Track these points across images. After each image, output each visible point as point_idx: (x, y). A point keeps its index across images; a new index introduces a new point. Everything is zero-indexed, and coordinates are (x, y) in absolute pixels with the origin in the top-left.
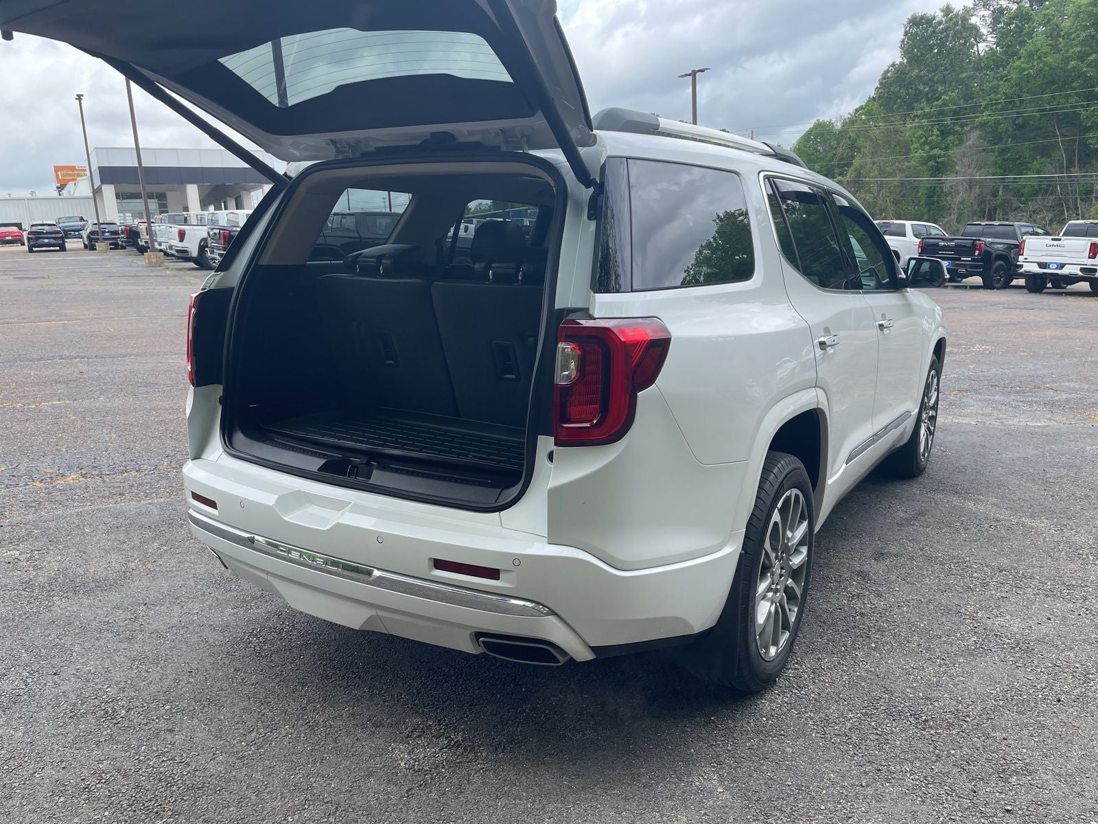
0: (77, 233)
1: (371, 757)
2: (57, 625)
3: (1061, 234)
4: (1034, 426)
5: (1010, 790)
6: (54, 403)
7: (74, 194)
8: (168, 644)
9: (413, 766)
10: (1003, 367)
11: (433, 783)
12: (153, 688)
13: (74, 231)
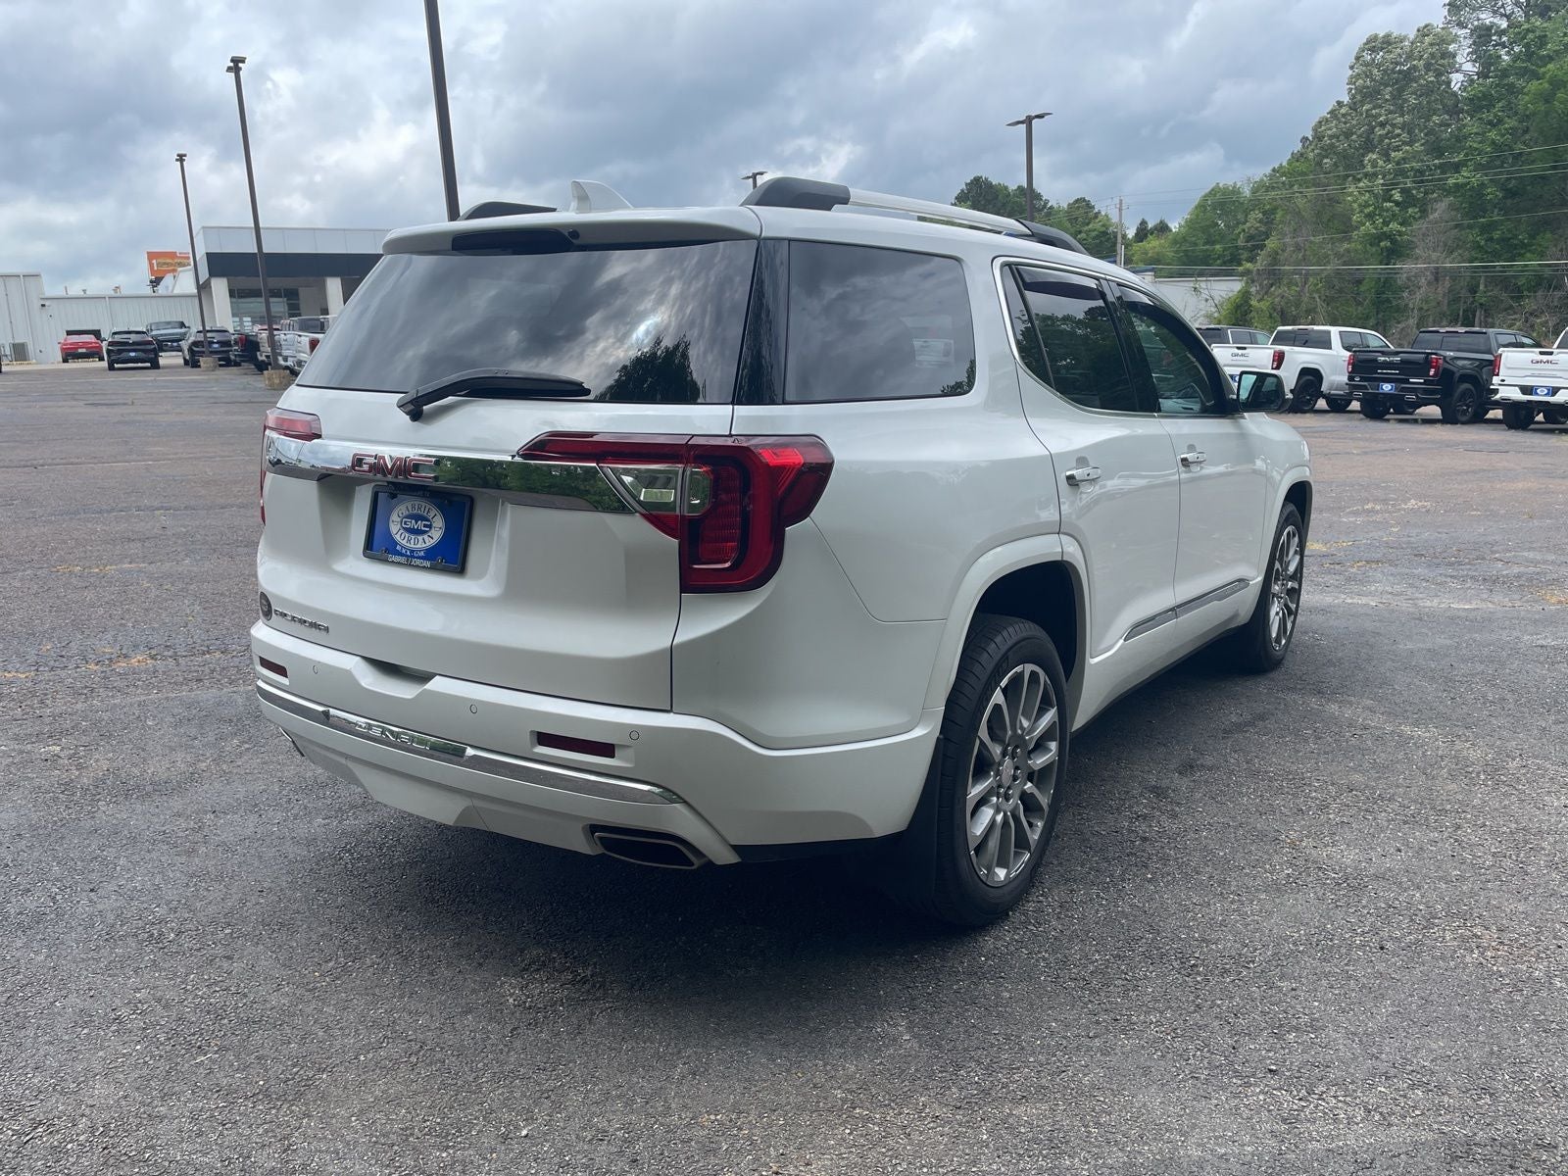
0: (175, 344)
1: (474, 991)
2: (100, 834)
3: (1556, 346)
4: (1458, 609)
5: (1282, 1048)
6: (124, 566)
7: (173, 290)
8: (237, 859)
9: (525, 1002)
10: (1440, 530)
11: (546, 1022)
12: (211, 909)
13: (172, 341)
